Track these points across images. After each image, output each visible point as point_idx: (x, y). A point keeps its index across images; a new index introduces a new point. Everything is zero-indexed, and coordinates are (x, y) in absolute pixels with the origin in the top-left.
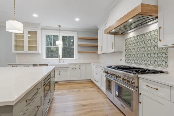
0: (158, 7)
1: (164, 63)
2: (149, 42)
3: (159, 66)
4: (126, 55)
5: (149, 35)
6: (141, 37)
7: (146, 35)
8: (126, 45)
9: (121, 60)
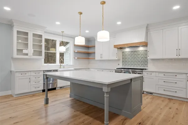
0: (147, 43)
1: (146, 65)
2: (139, 55)
3: (144, 66)
4: (123, 61)
5: (139, 52)
6: (134, 52)
7: (137, 52)
8: (123, 55)
9: (119, 64)
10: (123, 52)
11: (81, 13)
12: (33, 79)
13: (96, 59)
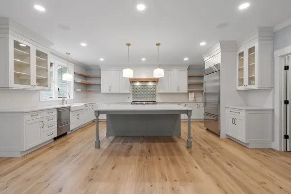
1: (154, 98)
2: (148, 89)
4: (133, 95)
5: (148, 86)
6: (144, 86)
8: (133, 89)
9: (129, 98)
10: (133, 86)
11: (129, 45)
12: (46, 122)
13: (102, 92)
